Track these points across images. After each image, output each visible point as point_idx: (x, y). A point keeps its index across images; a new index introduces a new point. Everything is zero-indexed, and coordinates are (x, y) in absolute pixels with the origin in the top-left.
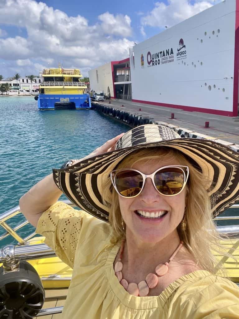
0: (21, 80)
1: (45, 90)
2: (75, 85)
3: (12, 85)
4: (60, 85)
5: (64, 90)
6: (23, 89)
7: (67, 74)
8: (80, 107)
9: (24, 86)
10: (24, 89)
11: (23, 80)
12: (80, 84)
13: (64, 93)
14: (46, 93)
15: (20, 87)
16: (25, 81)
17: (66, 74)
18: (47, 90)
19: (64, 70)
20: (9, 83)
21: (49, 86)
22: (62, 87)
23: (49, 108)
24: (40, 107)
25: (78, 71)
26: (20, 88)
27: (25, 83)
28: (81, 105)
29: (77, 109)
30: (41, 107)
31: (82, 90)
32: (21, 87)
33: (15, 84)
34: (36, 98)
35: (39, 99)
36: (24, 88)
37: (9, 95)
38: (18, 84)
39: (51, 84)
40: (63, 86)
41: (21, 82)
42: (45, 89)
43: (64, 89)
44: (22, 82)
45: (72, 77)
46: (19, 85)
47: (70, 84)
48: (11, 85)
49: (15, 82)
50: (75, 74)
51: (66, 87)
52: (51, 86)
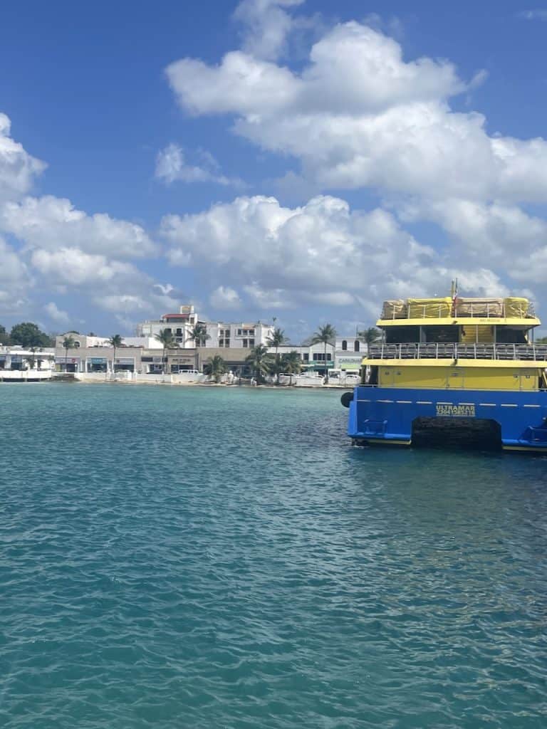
0: (339, 345)
1: (381, 374)
2: (503, 357)
3: (311, 358)
4: (443, 357)
5: (456, 375)
6: (340, 370)
7: (475, 316)
8: (523, 441)
9: (346, 361)
10: (343, 370)
11: (345, 344)
12: (527, 353)
13: (456, 384)
14: (385, 383)
15: (333, 363)
16: (351, 346)
17: (468, 315)
18: (387, 374)
19: (462, 303)
20: (302, 351)
21: (398, 358)
22: (447, 362)
23: (387, 435)
24: (354, 432)
25: (523, 303)
26: (333, 367)
27: (350, 354)
28: (527, 435)
29: (505, 448)
30: (359, 430)
31: (532, 377)
32: (337, 364)
33: (320, 355)
34: (346, 400)
35: (353, 403)
36: (344, 365)
37: (297, 385)
38: (329, 355)
39: (408, 351)
40: (453, 360)
41: (337, 349)
42: (379, 370)
43: (455, 371)
44: (341, 349)
45: (493, 326)
46: (329, 359)
47: (485, 351)
48: (306, 356)
49: (319, 348)
50: (509, 315)
51: (462, 363)
52: (405, 357)
